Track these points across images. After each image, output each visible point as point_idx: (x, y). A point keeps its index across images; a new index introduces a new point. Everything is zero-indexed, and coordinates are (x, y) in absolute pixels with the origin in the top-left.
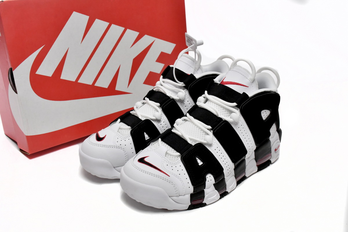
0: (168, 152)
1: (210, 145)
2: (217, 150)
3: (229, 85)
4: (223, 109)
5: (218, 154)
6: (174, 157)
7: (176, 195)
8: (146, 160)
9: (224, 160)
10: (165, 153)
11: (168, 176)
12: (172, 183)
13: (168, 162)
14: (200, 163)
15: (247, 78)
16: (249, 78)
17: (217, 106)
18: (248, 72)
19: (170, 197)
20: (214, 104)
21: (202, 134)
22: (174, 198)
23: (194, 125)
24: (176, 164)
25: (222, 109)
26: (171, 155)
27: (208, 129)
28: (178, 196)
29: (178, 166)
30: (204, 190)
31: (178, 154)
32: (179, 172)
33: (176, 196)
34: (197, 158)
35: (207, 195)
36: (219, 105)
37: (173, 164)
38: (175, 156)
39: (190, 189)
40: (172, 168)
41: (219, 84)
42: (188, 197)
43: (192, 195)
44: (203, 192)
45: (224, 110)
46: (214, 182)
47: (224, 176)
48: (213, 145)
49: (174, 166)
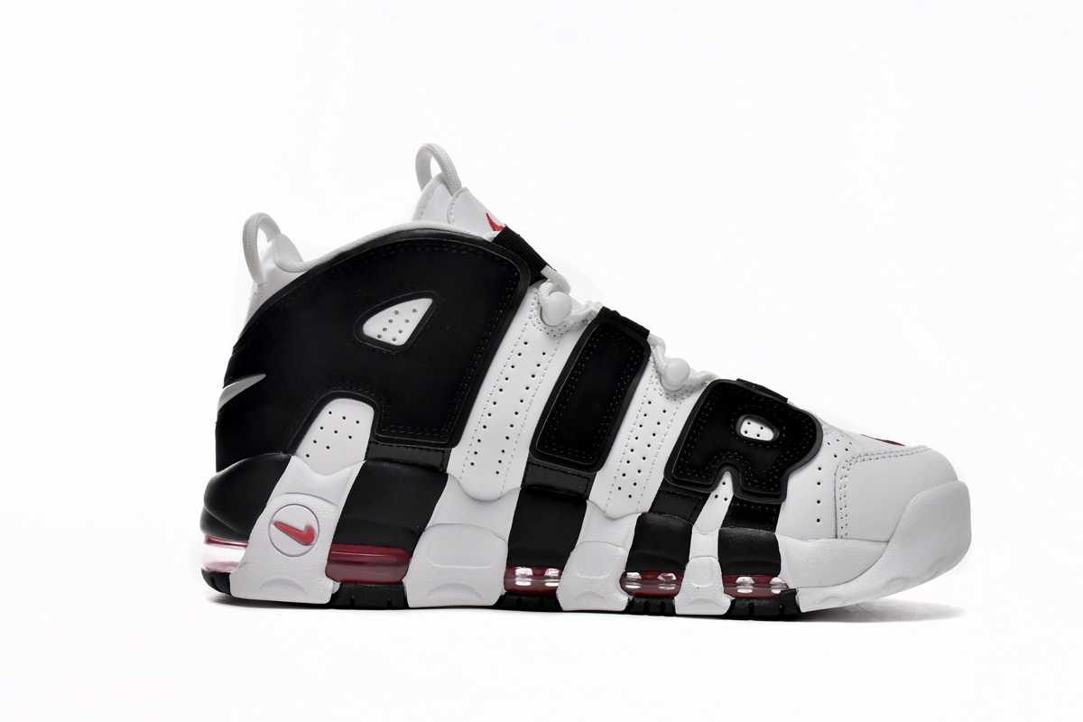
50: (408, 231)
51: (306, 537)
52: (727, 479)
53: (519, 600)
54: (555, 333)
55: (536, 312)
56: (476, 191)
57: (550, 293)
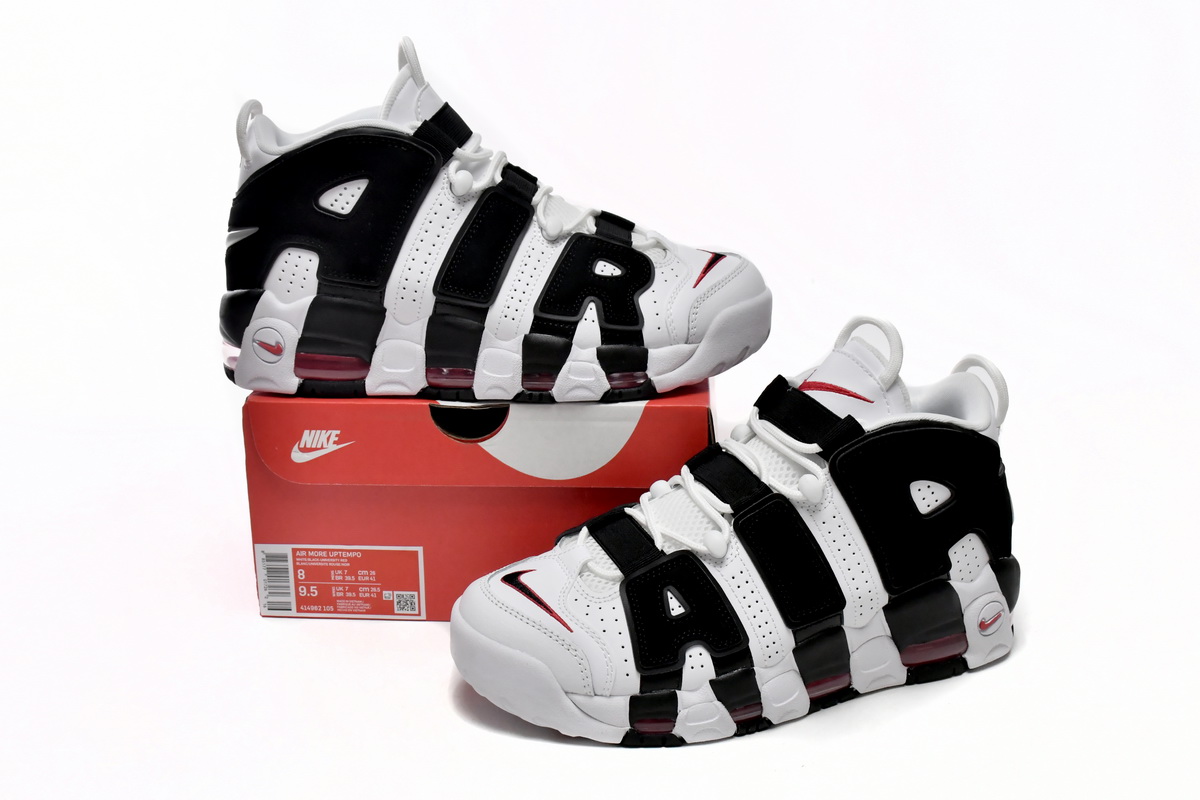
0: (589, 564)
1: (719, 561)
2: (740, 579)
3: (815, 391)
4: (783, 462)
5: (740, 593)
6: (604, 581)
7: (585, 691)
8: (523, 579)
9: (758, 614)
10: (579, 566)
11: (569, 629)
12: (575, 653)
13: (581, 592)
14: (676, 608)
15: (871, 375)
16: (877, 378)
17: (767, 452)
18: (879, 356)
19: (566, 693)
20: (766, 447)
21: (705, 525)
22: (577, 698)
23: (689, 500)
24: (602, 600)
25: (781, 460)
26: (596, 575)
27: (723, 515)
28: (591, 696)
29: (608, 607)
30: (677, 692)
31: (618, 573)
32: (603, 625)
33: (586, 695)
34: (669, 595)
35: (686, 710)
36: (775, 450)
37: (594, 600)
38: (607, 579)
39: (630, 681)
40: (588, 610)
41: (794, 389)
42: (622, 705)
43: (634, 701)
44: (673, 700)
45: (786, 465)
46: (713, 675)
47: (752, 662)
48: (727, 562)
49: (594, 607)
50: (353, 129)
51: (277, 350)
52: (592, 305)
53: (439, 393)
54: (461, 200)
55: (448, 185)
56: (435, 87)
57: (456, 172)
